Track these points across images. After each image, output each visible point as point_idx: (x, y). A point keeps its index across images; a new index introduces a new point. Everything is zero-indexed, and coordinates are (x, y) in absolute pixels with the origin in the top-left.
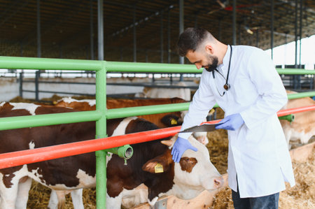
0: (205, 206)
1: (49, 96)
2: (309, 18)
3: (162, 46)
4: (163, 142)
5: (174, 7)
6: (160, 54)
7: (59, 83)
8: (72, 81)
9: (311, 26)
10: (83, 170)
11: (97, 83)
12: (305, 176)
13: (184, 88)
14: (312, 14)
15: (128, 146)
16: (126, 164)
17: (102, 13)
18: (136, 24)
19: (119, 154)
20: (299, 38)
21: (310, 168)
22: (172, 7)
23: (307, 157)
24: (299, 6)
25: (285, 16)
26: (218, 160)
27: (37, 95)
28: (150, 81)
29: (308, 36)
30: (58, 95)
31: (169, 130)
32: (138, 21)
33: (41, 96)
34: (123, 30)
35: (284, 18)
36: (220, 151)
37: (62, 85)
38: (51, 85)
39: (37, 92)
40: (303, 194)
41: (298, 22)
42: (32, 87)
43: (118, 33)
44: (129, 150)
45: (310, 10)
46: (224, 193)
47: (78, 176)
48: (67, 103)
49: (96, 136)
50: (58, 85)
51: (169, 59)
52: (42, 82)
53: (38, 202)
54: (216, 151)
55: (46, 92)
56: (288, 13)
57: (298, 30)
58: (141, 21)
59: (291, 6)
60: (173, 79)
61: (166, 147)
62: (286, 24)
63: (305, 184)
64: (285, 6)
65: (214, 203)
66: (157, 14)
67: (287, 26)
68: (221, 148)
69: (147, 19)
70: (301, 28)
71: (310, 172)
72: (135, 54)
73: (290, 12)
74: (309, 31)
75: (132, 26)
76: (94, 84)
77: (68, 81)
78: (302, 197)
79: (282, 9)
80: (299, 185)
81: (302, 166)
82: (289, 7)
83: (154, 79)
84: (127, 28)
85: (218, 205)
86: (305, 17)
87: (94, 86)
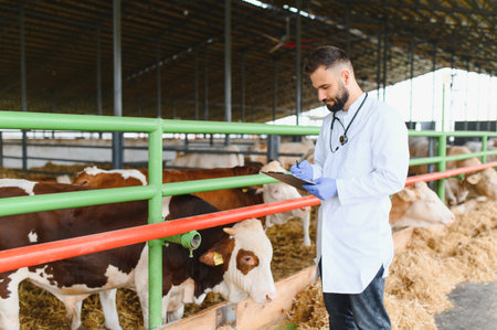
0: (283, 311)
1: (40, 164)
2: (393, 60)
3: (197, 96)
4: (226, 230)
5: (214, 42)
6: (193, 106)
7: (55, 146)
8: (74, 143)
9: (396, 70)
10: (115, 265)
11: (150, 148)
12: (408, 269)
13: (237, 153)
14: (398, 54)
15: (195, 233)
16: (191, 256)
17: (120, 50)
18: (161, 63)
19: (183, 243)
20: (381, 85)
21: (414, 260)
22: (210, 41)
23: (404, 245)
24: (382, 44)
25: (362, 56)
26: (286, 250)
27: (25, 164)
28: (182, 144)
29: (392, 84)
30: (54, 163)
31: (244, 211)
32: (163, 60)
33: (31, 164)
34: (141, 73)
35: (361, 59)
36: (287, 238)
37: (59, 149)
38: (44, 148)
39: (25, 158)
40: (407, 293)
41: (382, 65)
42: (18, 151)
43: (134, 76)
44: (196, 237)
45: (396, 49)
46: (308, 293)
47: (107, 274)
48: (92, 176)
49: (150, 220)
50: (53, 148)
51: (207, 113)
52: (31, 145)
53: (52, 311)
54: (283, 239)
55: (38, 158)
56: (366, 53)
57: (382, 75)
58: (167, 61)
59: (371, 43)
60: (214, 141)
61: (228, 235)
62: (363, 66)
63: (408, 280)
64: (363, 43)
65: (294, 306)
66: (190, 50)
67: (365, 69)
68: (288, 234)
69: (175, 57)
70: (385, 73)
71: (413, 264)
72: (160, 106)
73: (369, 51)
74: (393, 77)
75: (154, 66)
76: (146, 148)
77: (67, 143)
78: (406, 296)
79: (358, 46)
80: (400, 281)
81: (403, 257)
82: (368, 45)
83: (187, 141)
84: (147, 70)
85: (300, 309)
86: (389, 58)
87: (145, 152)
